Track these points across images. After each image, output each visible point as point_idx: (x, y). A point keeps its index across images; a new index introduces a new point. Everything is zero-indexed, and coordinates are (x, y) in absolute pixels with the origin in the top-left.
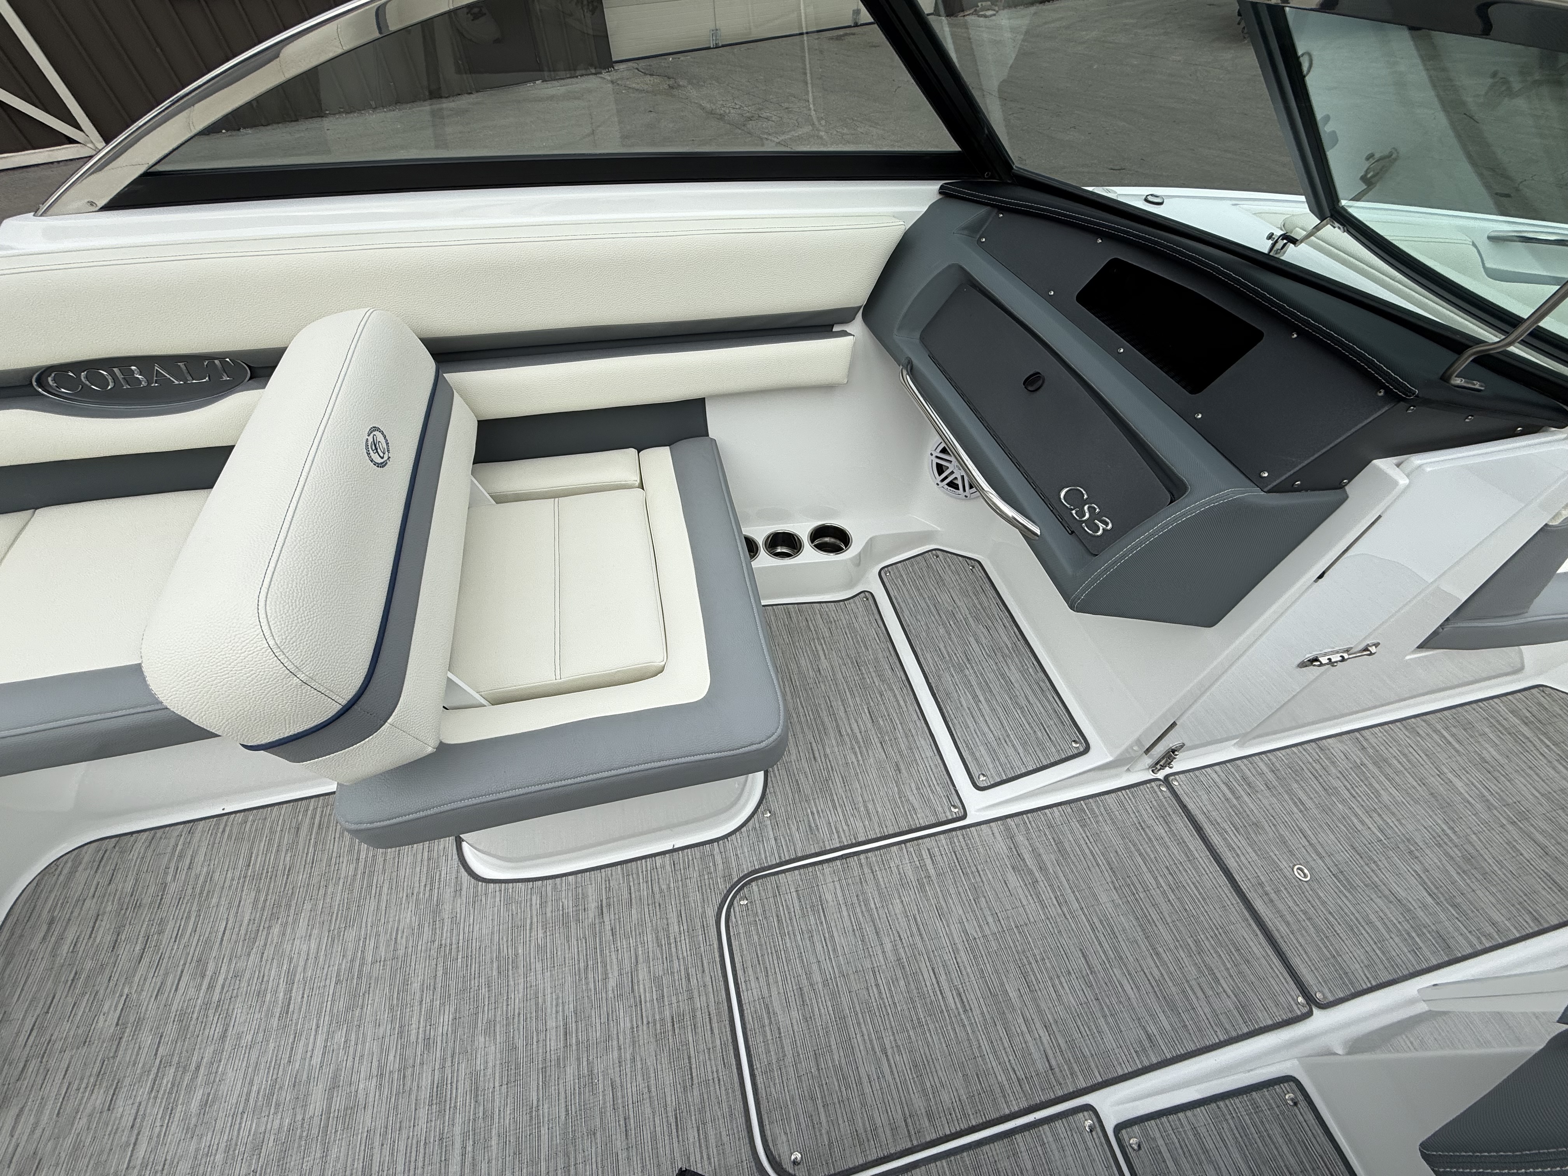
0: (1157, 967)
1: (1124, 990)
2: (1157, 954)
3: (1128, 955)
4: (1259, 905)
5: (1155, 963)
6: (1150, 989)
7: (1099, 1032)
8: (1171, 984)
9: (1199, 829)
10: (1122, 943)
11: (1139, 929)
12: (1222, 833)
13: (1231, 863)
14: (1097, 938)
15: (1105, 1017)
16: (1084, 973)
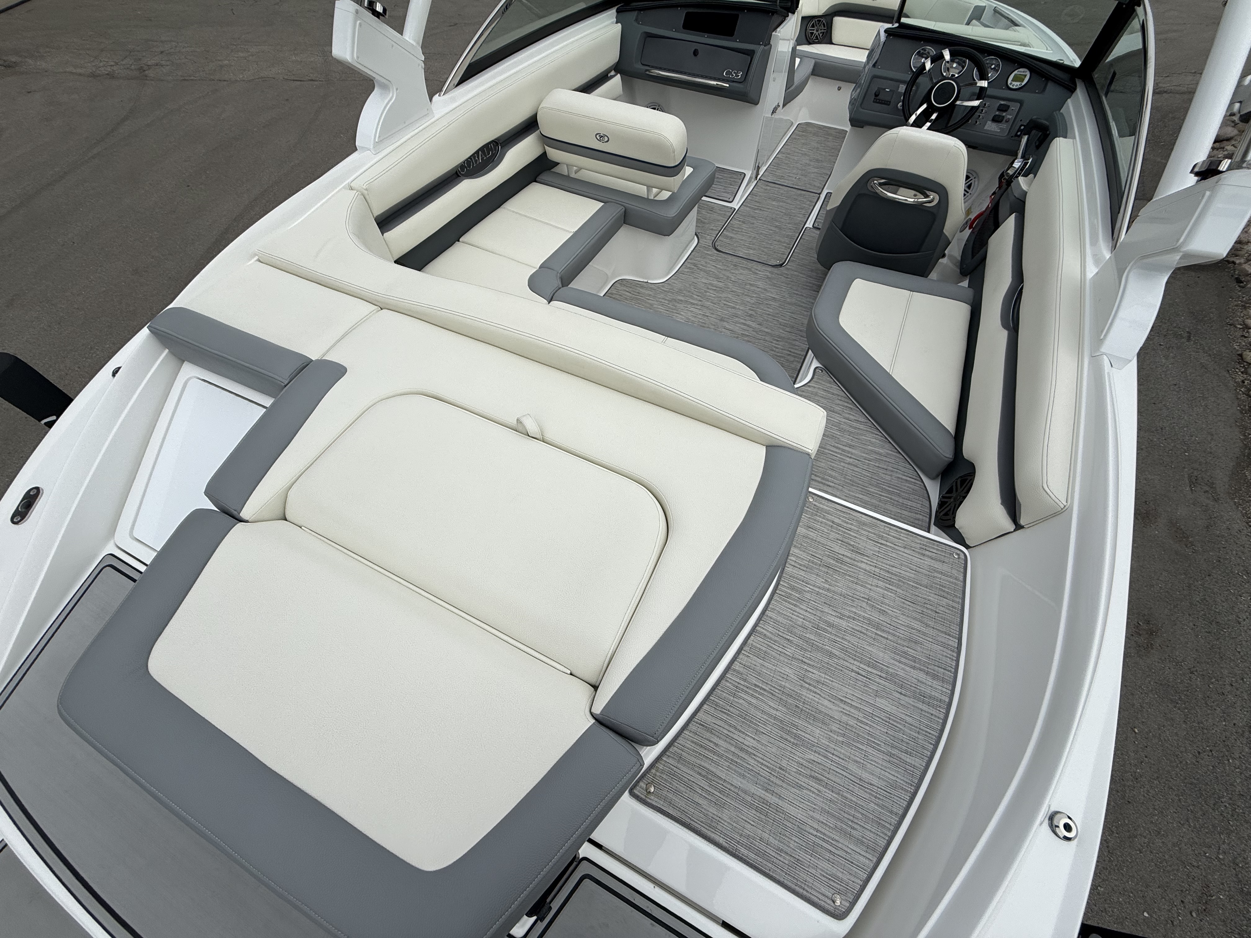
4: (797, 187)
7: (795, 220)
9: (775, 183)
12: (779, 181)
13: (786, 184)
15: (794, 217)
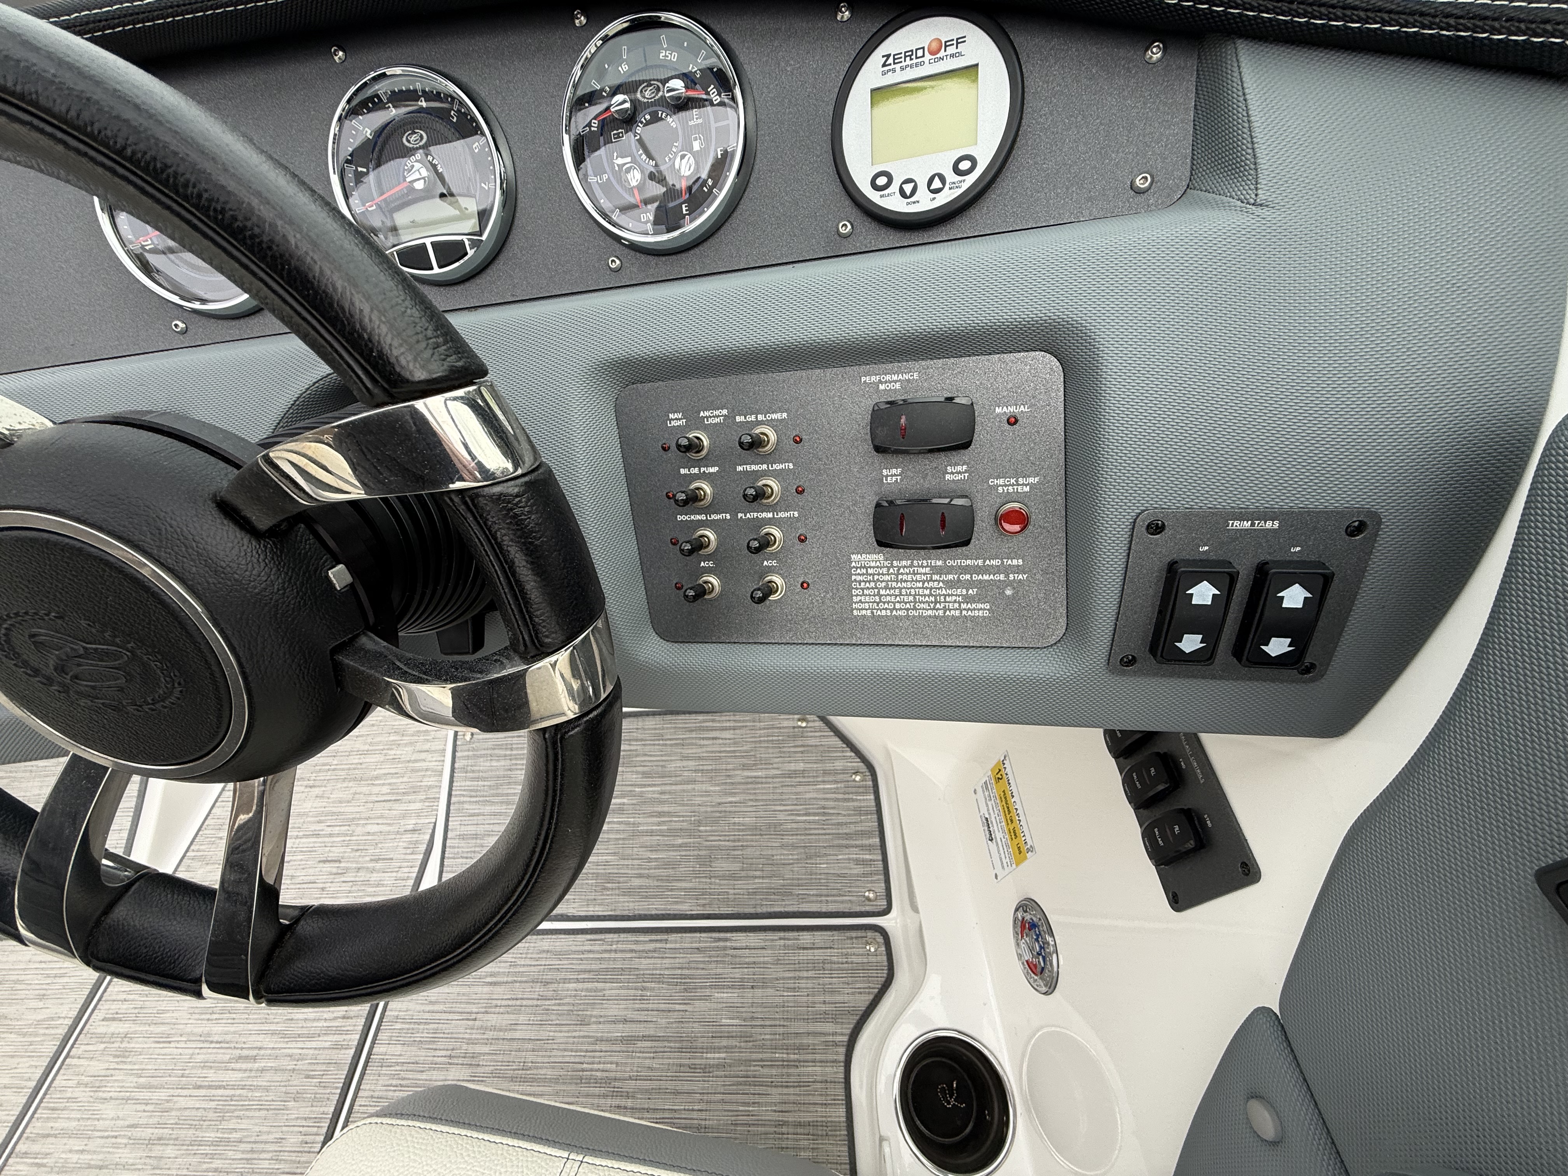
0: (383, 784)
1: (374, 834)
2: (377, 778)
3: (357, 809)
5: (379, 785)
6: (388, 805)
7: (378, 886)
8: (401, 780)
10: (347, 809)
11: (351, 784)
14: (325, 836)
15: (373, 870)
16: (335, 870)
